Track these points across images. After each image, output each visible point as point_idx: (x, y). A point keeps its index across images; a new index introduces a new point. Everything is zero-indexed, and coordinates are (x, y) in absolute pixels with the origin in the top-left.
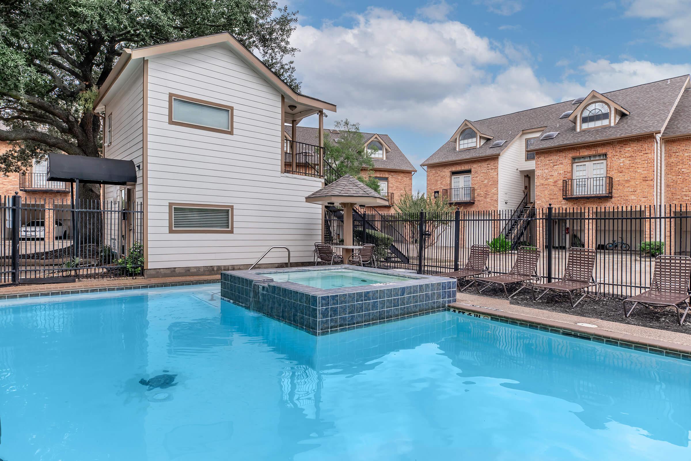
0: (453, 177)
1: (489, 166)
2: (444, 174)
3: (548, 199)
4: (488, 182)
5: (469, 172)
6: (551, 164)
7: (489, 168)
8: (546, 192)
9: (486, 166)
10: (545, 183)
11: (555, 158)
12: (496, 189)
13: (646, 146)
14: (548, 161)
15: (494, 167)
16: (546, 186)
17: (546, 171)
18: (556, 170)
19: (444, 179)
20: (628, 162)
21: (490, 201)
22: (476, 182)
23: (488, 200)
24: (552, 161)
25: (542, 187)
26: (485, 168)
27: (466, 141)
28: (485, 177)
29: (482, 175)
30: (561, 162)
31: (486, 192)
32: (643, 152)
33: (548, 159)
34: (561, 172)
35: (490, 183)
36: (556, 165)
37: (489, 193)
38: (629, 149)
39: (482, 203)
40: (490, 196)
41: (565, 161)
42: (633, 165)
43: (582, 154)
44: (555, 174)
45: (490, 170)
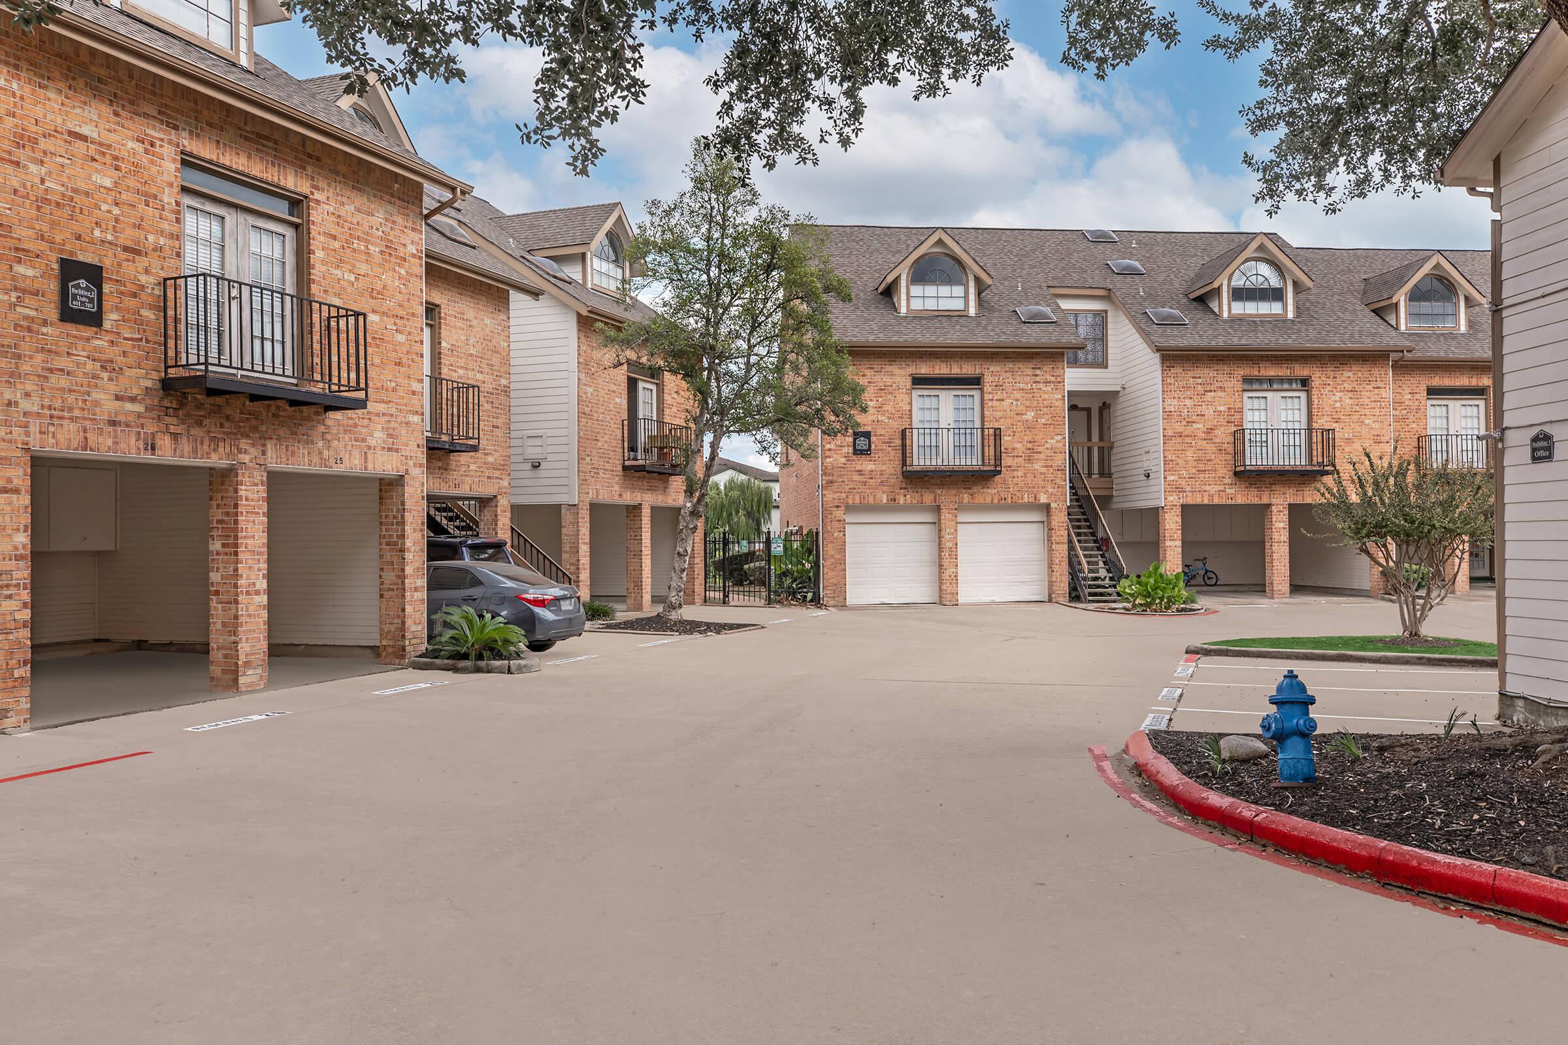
0: (915, 393)
1: (1038, 372)
2: (888, 380)
3: (1194, 471)
4: (1036, 418)
5: (975, 381)
6: (1200, 387)
7: (1038, 379)
8: (1189, 453)
9: (1030, 372)
10: (1187, 433)
11: (1207, 373)
12: (1059, 437)
13: (1376, 372)
14: (1191, 380)
15: (1053, 379)
16: (1188, 440)
17: (1188, 402)
18: (1210, 403)
19: (890, 397)
20: (1348, 401)
21: (1044, 470)
22: (1001, 414)
23: (1037, 466)
24: (1200, 381)
25: (1179, 440)
26: (1027, 379)
27: (931, 290)
28: (1028, 403)
29: (1017, 395)
30: (1220, 384)
31: (1030, 445)
32: (1373, 384)
33: (1191, 374)
34: (1222, 408)
35: (1043, 421)
36: (1211, 391)
37: (1040, 449)
38: (1350, 374)
39: (1020, 474)
40: (1042, 456)
41: (1230, 385)
42: (1357, 408)
43: (1263, 373)
44: (1209, 412)
45: (1041, 386)
